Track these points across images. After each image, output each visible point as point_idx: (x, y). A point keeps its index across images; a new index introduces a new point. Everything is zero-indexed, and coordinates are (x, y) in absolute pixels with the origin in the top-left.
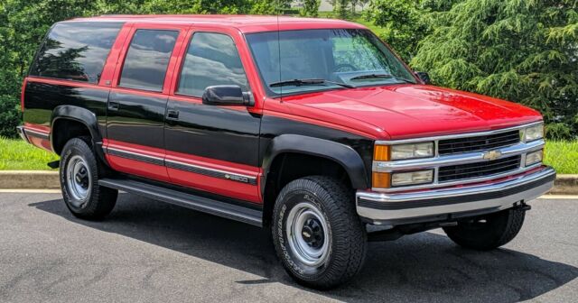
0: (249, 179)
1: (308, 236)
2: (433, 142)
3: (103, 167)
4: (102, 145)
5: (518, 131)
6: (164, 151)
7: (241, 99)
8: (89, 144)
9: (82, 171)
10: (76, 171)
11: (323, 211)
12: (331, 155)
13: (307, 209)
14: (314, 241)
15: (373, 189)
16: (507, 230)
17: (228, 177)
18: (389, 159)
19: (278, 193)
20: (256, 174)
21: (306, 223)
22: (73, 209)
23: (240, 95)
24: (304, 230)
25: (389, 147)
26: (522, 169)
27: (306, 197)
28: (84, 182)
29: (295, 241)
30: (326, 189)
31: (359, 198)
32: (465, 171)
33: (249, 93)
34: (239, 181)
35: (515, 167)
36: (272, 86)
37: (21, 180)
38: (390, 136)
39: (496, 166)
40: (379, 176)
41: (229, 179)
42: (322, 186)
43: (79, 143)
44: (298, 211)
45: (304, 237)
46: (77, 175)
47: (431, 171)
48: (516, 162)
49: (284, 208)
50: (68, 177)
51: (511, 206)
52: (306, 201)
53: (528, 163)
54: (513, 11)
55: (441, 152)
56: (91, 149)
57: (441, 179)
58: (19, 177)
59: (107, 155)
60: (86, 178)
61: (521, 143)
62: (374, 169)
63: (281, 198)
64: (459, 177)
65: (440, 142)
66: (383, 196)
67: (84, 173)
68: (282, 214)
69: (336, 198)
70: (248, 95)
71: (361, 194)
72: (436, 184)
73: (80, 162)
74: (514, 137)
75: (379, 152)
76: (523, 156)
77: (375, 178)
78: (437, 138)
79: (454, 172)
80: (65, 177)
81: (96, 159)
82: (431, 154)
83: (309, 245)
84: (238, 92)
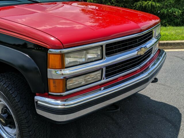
2: (102, 46)
18: (63, 67)
25: (62, 55)
26: (152, 55)
31: (37, 103)
38: (62, 45)
40: (54, 83)
55: (108, 54)
57: (107, 76)
62: (49, 76)
65: (107, 45)
71: (39, 99)
72: (103, 81)
74: (150, 35)
75: (53, 60)
77: (51, 85)
82: (100, 57)
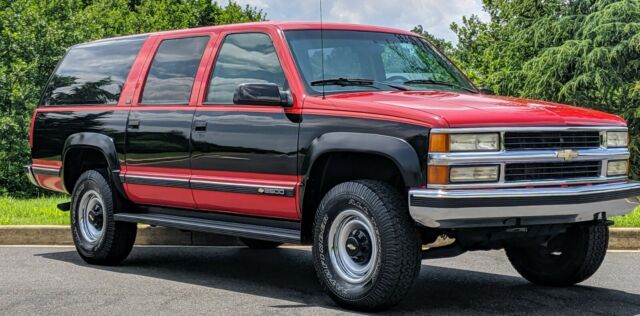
0: (286, 191)
1: (354, 248)
2: (499, 133)
3: (121, 200)
4: (119, 173)
5: (597, 133)
6: (189, 171)
7: (278, 99)
8: (105, 175)
9: (97, 209)
10: (89, 209)
11: (370, 216)
12: (380, 150)
13: (353, 217)
14: (360, 254)
15: (429, 186)
16: (587, 259)
17: (261, 191)
18: (447, 150)
19: (319, 203)
20: (294, 183)
21: (351, 234)
22: (84, 253)
23: (277, 94)
24: (349, 242)
25: (447, 135)
26: (603, 178)
27: (351, 202)
28: (97, 222)
29: (338, 256)
30: (374, 191)
31: (412, 196)
32: (537, 171)
33: (288, 92)
34: (275, 195)
35: (595, 175)
36: (313, 84)
37: (27, 235)
38: (449, 124)
39: (573, 169)
40: (436, 170)
41: (263, 193)
42: (370, 188)
43: (94, 175)
44: (343, 221)
45: (348, 250)
46: (90, 213)
47: (496, 168)
48: (596, 168)
49: (326, 219)
50: (80, 216)
51: (591, 218)
52: (352, 207)
53: (610, 172)
54: (593, 65)
55: (508, 147)
56: (107, 180)
57: (508, 179)
58: (25, 232)
59: (125, 185)
60: (101, 216)
61: (602, 147)
62: (429, 162)
63: (323, 206)
64: (530, 178)
65: (507, 134)
66: (440, 192)
67: (98, 210)
68: (323, 226)
69: (386, 200)
70: (286, 95)
71: (415, 192)
72: (501, 184)
73: (95, 198)
74: (593, 139)
75: (436, 141)
76: (604, 163)
77: (431, 173)
78: (503, 129)
79: (523, 171)
80: (77, 218)
81: (113, 191)
82: (496, 147)
83: (354, 259)
84: (274, 91)
